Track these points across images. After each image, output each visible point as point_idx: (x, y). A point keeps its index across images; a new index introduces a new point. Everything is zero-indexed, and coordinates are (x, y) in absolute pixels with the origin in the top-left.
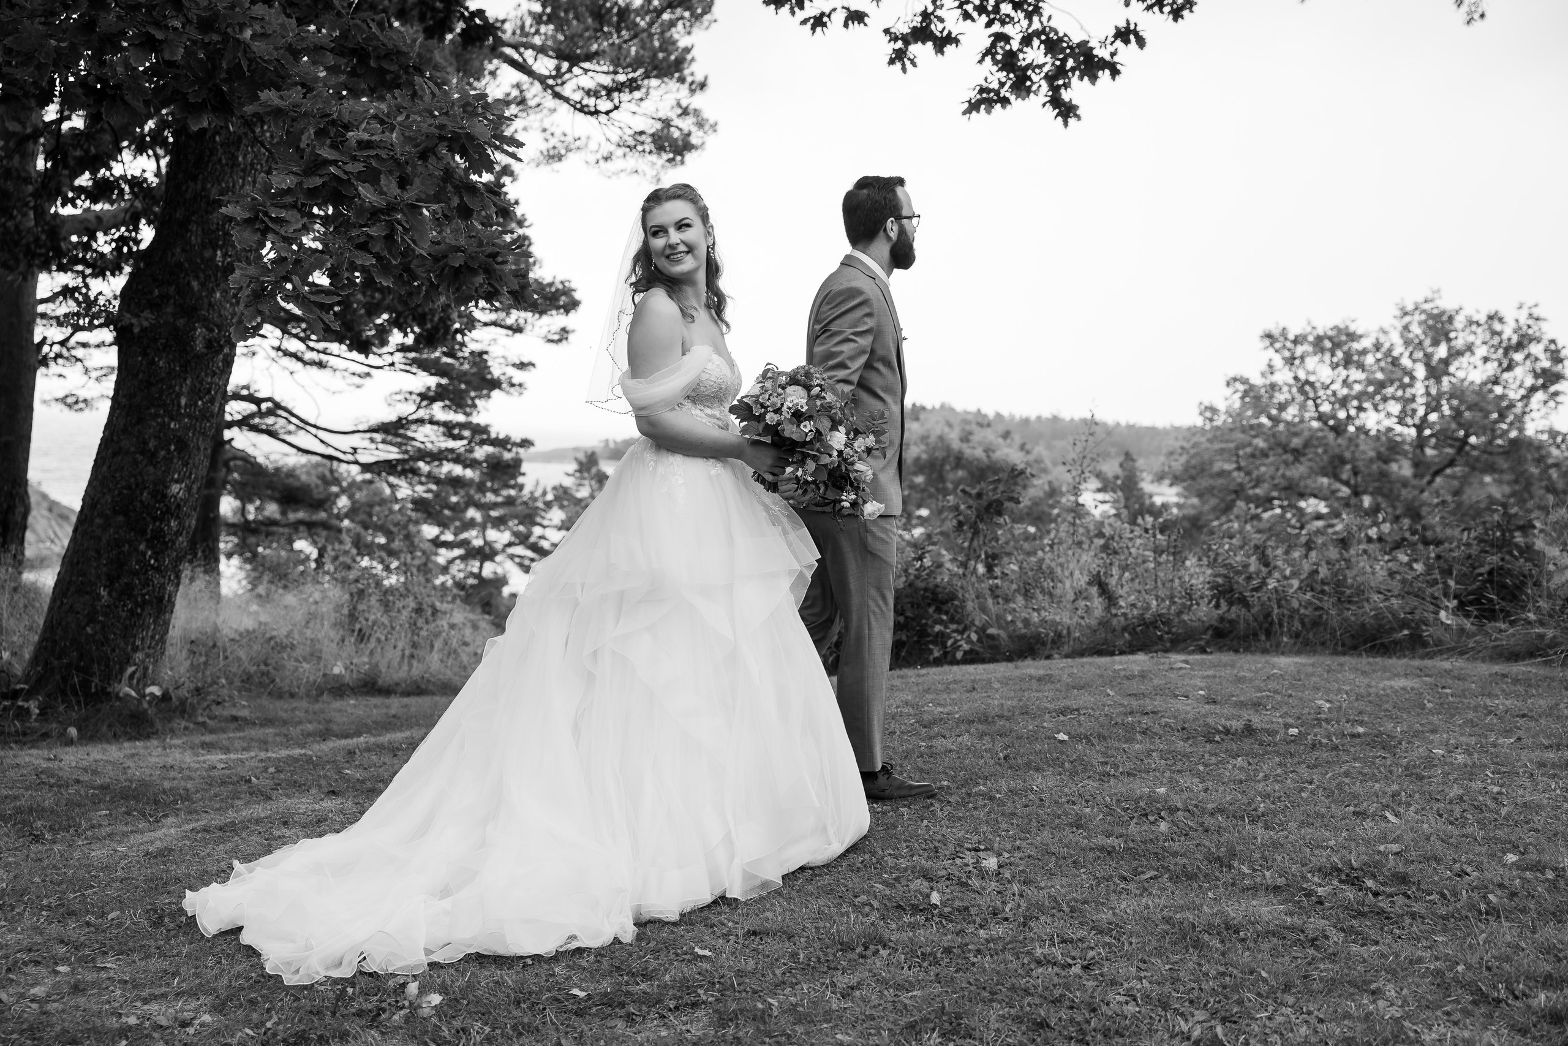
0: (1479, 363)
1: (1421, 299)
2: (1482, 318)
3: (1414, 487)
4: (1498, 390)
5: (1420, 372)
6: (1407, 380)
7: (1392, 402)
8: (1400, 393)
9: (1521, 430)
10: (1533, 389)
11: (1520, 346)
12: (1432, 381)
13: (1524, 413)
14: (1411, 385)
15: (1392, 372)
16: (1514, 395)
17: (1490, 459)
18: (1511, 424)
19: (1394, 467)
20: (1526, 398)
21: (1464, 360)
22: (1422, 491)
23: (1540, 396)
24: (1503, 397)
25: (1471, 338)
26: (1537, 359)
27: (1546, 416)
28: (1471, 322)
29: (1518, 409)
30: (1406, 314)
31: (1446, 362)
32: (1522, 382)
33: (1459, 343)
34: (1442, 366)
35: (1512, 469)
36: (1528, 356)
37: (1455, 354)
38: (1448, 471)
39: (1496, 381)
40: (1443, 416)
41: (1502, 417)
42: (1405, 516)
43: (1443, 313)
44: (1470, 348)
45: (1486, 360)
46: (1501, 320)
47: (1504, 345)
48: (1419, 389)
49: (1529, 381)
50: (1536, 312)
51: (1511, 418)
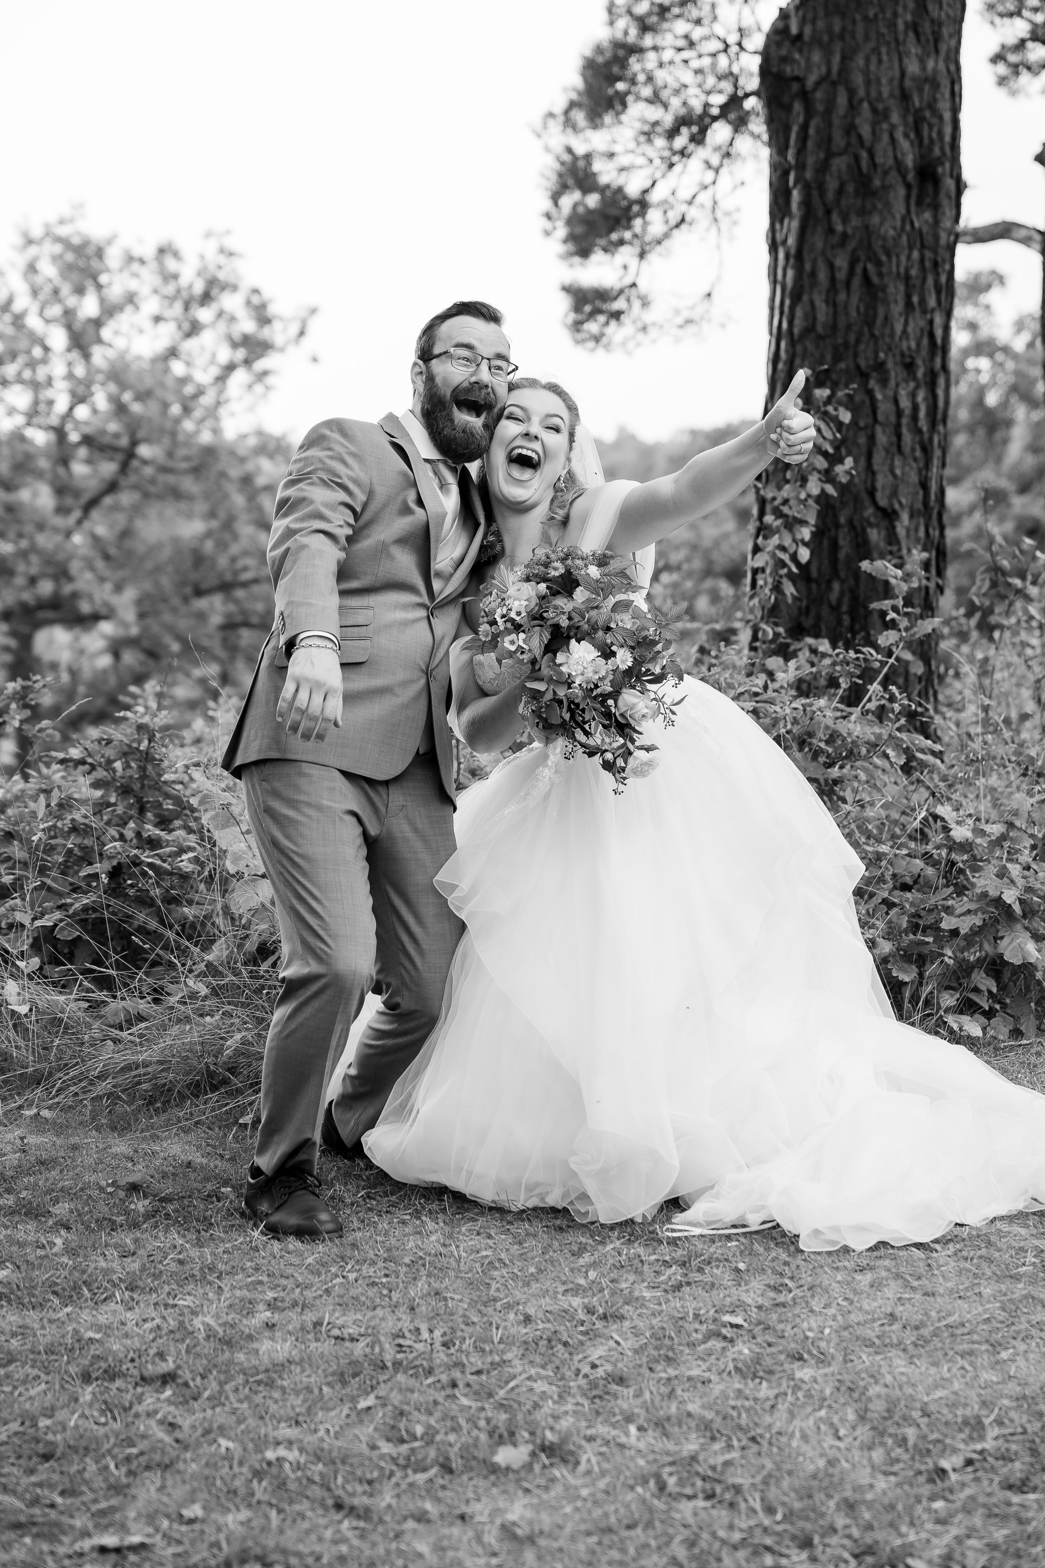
0: (147, 324)
1: (53, 218)
2: (148, 251)
3: (56, 530)
4: (178, 368)
5: (58, 338)
6: (37, 352)
7: (17, 388)
8: (27, 374)
9: (216, 431)
10: (230, 368)
11: (206, 298)
12: (75, 355)
13: (218, 404)
14: (44, 361)
15: (13, 338)
16: (204, 376)
17: (170, 479)
18: (202, 421)
19: (24, 495)
20: (221, 379)
21: (125, 320)
22: (68, 534)
23: (240, 377)
24: (184, 381)
25: (133, 285)
26: (233, 319)
27: (251, 409)
28: (130, 259)
29: (207, 400)
30: (30, 242)
31: (98, 323)
32: (214, 355)
33: (116, 289)
34: (91, 330)
35: (207, 496)
36: (220, 314)
37: (109, 310)
38: (108, 500)
39: (173, 353)
40: (95, 411)
41: (187, 410)
42: (44, 575)
43: (86, 243)
44: (131, 299)
45: (157, 319)
46: (176, 255)
47: (184, 294)
48: (58, 368)
49: (225, 354)
50: (230, 243)
51: (198, 414)
